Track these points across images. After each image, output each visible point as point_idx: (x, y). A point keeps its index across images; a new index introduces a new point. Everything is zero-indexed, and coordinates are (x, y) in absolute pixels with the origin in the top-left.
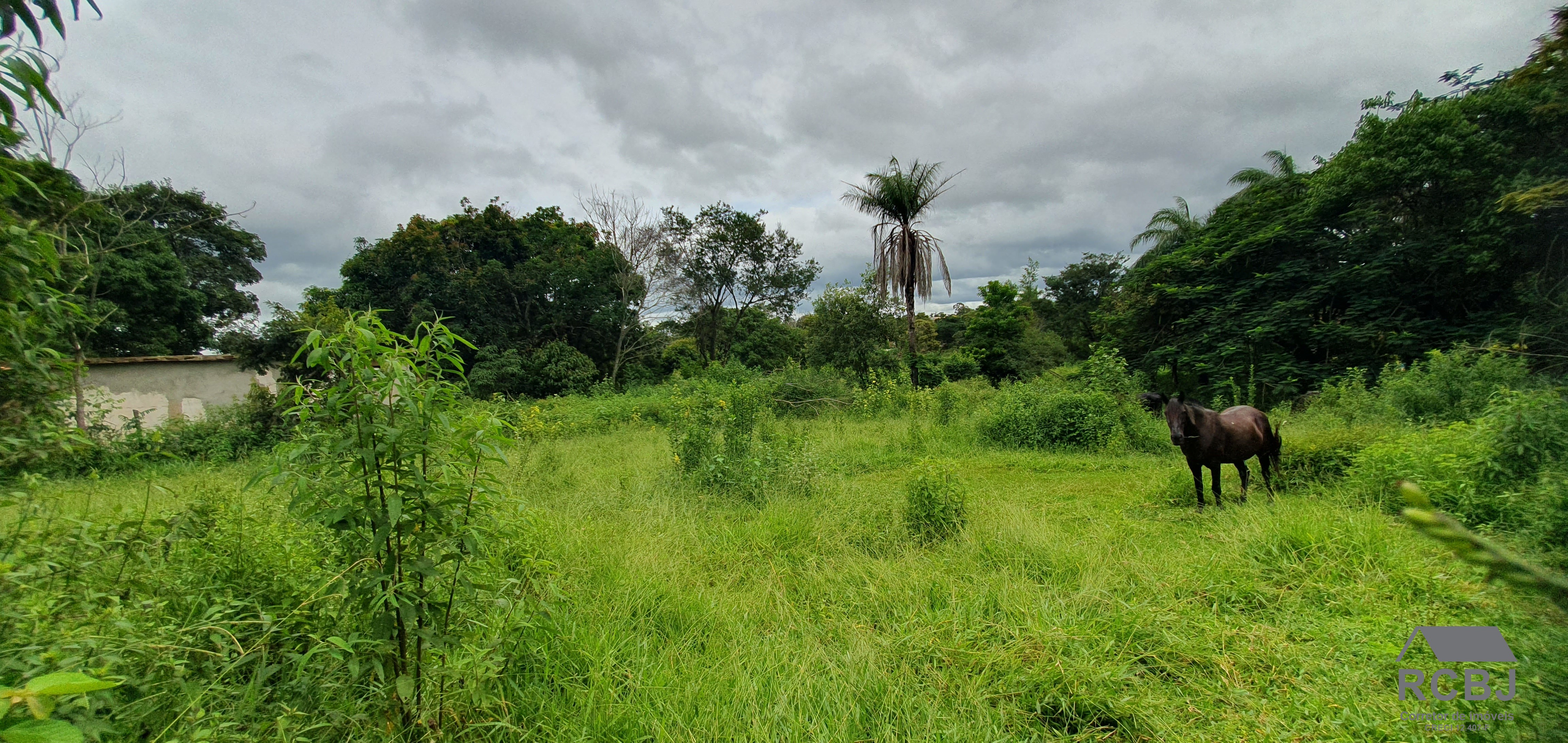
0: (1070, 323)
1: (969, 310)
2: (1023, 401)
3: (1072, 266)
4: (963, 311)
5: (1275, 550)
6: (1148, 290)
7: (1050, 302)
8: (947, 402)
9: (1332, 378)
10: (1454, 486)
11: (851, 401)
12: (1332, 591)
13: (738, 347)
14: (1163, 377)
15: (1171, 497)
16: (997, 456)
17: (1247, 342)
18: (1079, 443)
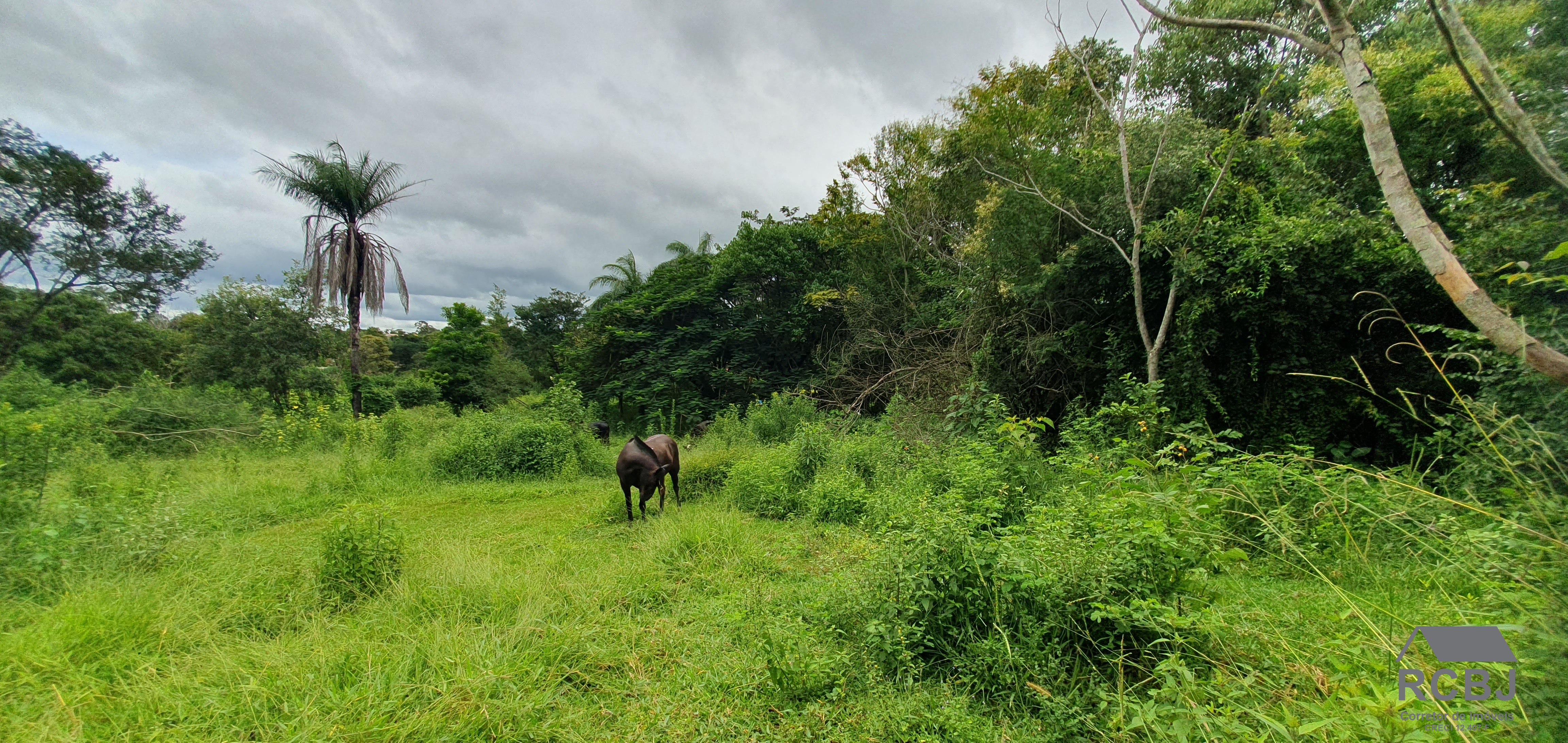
0: (538, 352)
1: (433, 330)
2: (484, 430)
3: (541, 299)
4: (426, 330)
5: (676, 552)
6: (602, 331)
7: (519, 331)
8: (395, 433)
9: (722, 411)
10: (778, 488)
11: (257, 432)
12: (709, 578)
13: (39, 350)
14: (612, 407)
15: (609, 515)
16: (452, 489)
17: (672, 379)
18: (536, 471)
